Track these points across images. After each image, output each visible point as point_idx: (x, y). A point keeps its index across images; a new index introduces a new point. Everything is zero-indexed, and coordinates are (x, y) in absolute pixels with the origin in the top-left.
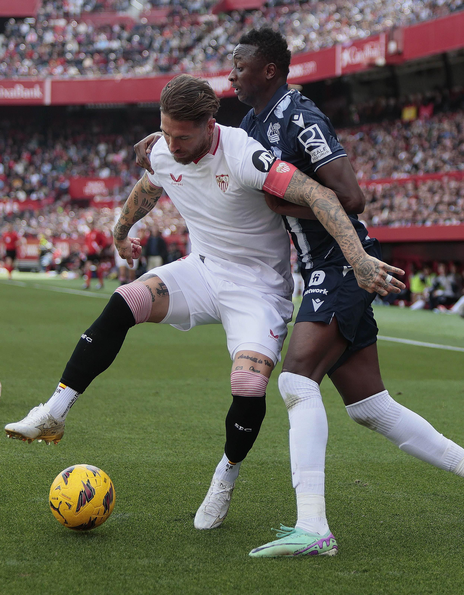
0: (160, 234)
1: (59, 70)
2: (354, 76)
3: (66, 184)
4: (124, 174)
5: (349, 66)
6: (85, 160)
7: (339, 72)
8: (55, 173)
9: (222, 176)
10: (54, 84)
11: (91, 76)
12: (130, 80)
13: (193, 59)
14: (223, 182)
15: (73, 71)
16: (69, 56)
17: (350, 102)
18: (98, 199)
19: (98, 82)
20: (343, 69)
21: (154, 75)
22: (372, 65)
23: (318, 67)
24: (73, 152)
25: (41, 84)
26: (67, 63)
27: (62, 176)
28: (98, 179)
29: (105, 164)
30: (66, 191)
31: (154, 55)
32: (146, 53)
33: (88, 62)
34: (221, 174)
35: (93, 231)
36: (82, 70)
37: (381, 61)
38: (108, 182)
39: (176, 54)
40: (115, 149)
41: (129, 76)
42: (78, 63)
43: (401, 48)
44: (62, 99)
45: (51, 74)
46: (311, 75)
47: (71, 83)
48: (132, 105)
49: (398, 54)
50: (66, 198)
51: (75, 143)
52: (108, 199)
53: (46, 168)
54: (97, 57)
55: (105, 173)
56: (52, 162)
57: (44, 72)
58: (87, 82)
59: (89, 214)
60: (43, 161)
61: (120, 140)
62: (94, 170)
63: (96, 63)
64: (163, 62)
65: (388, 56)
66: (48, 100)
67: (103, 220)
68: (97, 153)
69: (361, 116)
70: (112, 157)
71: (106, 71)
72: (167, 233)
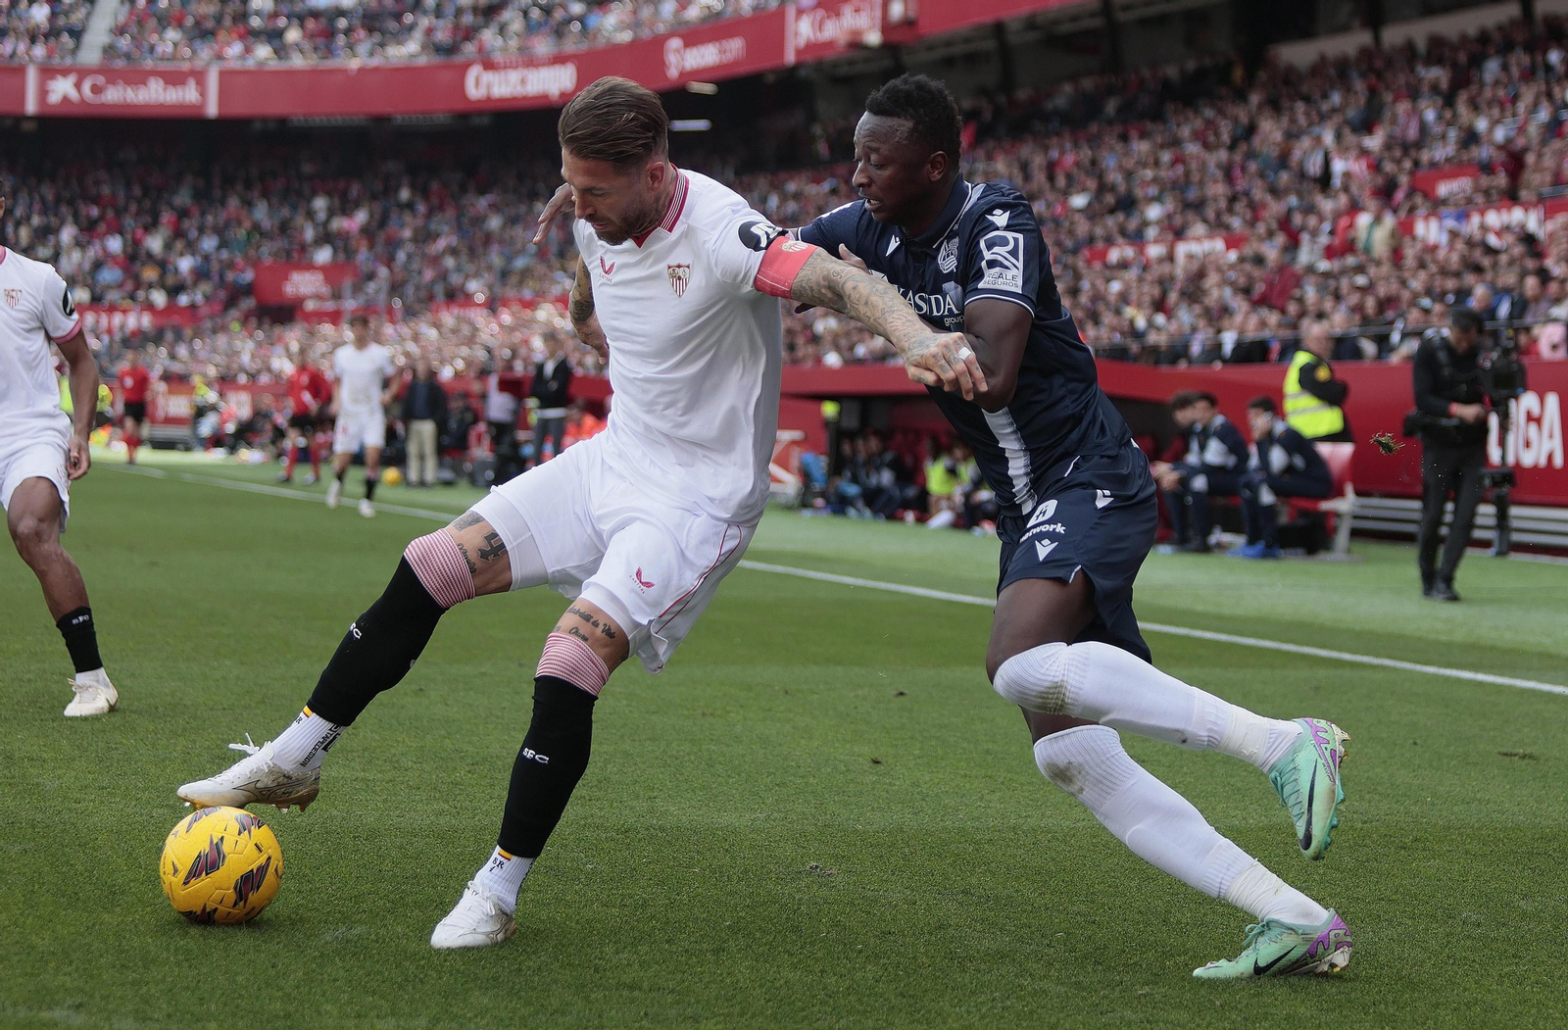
0: (432, 374)
1: (235, 49)
2: (819, 66)
3: (249, 276)
4: (363, 256)
5: (811, 47)
6: (284, 228)
7: (790, 58)
8: (225, 254)
9: (679, 266)
10: (224, 75)
11: (297, 61)
12: (376, 69)
13: (502, 30)
14: (679, 278)
15: (263, 51)
16: (255, 22)
17: (812, 117)
18: (310, 305)
19: (314, 73)
20: (798, 52)
21: (423, 60)
22: (856, 45)
23: (750, 47)
24: (261, 213)
25: (200, 77)
26: (250, 36)
27: (239, 260)
28: (310, 267)
29: (326, 238)
30: (249, 290)
31: (425, 22)
32: (408, 18)
33: (293, 35)
34: (676, 264)
35: (302, 368)
36: (281, 51)
37: (874, 38)
38: (330, 272)
39: (468, 19)
40: (346, 208)
41: (376, 61)
42: (274, 36)
43: (912, 14)
44: (241, 108)
45: (220, 57)
46: (735, 63)
47: (259, 74)
48: (381, 120)
49: (908, 23)
50: (248, 303)
51: (266, 194)
52: (330, 306)
53: (209, 243)
54: (311, 24)
55: (323, 255)
56: (219, 231)
57: (205, 53)
58: (292, 73)
59: (293, 337)
60: (201, 230)
61: (355, 190)
62: (303, 248)
63: (310, 36)
64: (442, 36)
65: (887, 27)
66: (212, 110)
67: (321, 347)
68: (310, 215)
69: (832, 147)
70: (339, 224)
71: (330, 52)
72: (446, 374)
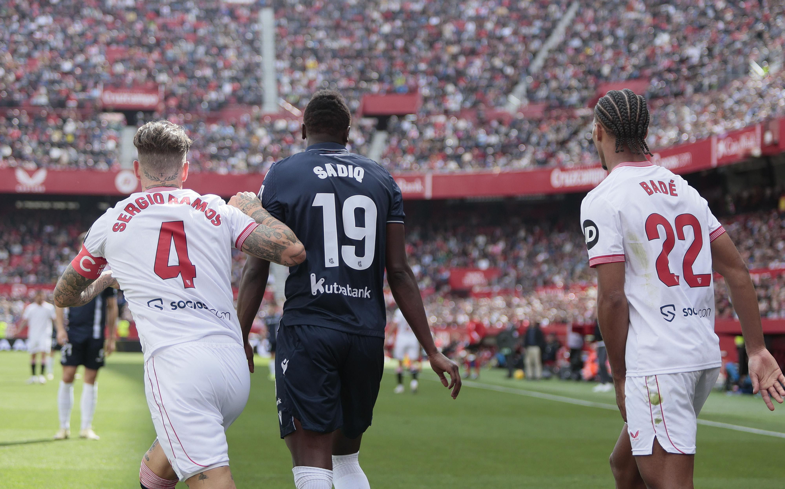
0: (538, 325)
1: (439, 164)
2: (729, 167)
3: (446, 275)
4: (501, 264)
5: (725, 157)
6: (465, 253)
7: (714, 162)
8: (436, 265)
10: (435, 178)
11: (470, 170)
12: (508, 174)
13: (568, 152)
15: (452, 166)
16: (449, 151)
17: (725, 192)
18: (477, 289)
19: (477, 176)
20: (719, 160)
21: (532, 168)
22: (748, 155)
23: (694, 158)
24: (453, 244)
25: (422, 178)
26: (446, 158)
27: (442, 267)
28: (476, 270)
29: (485, 255)
30: (447, 282)
31: (531, 149)
32: (522, 147)
33: (467, 157)
35: (471, 321)
36: (461, 164)
37: (757, 152)
38: (487, 273)
39: (553, 147)
40: (493, 241)
41: (508, 169)
42: (457, 158)
43: (776, 138)
44: (443, 193)
45: (432, 168)
46: (687, 166)
47: (451, 177)
48: (510, 198)
49: (774, 144)
50: (446, 289)
51: (455, 235)
52: (486, 289)
53: (427, 259)
54: (476, 152)
55: (484, 264)
56: (433, 253)
57: (425, 166)
58: (466, 177)
59: (468, 305)
60: (424, 253)
61: (498, 232)
62: (474, 261)
63: (475, 157)
64: (540, 155)
65: (763, 146)
66: (428, 194)
67: (483, 310)
68: (476, 245)
69: (736, 206)
70: (491, 249)
71: (484, 164)
72: (545, 323)
